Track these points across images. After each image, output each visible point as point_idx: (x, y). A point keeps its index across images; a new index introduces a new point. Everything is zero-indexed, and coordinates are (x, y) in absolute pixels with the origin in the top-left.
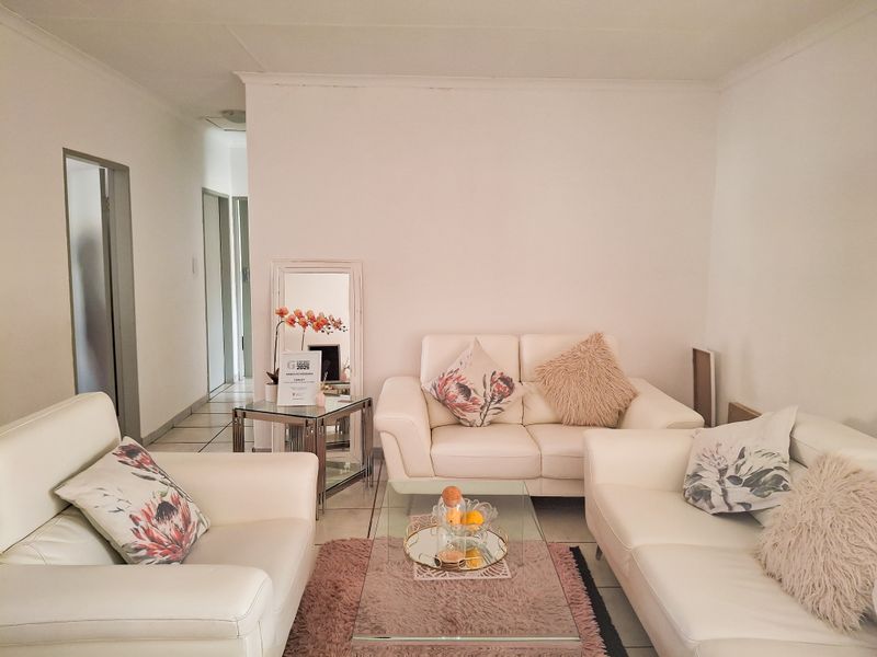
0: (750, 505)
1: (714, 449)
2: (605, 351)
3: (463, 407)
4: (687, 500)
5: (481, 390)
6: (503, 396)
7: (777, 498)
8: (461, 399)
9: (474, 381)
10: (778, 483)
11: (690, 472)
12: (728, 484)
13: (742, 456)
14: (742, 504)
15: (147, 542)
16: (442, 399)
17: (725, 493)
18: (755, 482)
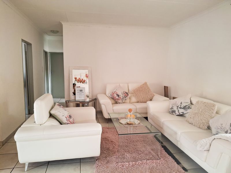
0: (184, 113)
1: (175, 103)
2: (147, 86)
3: (118, 99)
4: (170, 113)
5: (121, 95)
6: (126, 97)
7: (189, 111)
8: (117, 97)
9: (120, 93)
10: (189, 108)
11: (171, 108)
12: (179, 109)
13: (181, 103)
14: (182, 113)
15: (69, 122)
16: (113, 97)
17: (178, 111)
18: (184, 108)
